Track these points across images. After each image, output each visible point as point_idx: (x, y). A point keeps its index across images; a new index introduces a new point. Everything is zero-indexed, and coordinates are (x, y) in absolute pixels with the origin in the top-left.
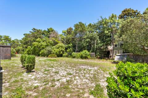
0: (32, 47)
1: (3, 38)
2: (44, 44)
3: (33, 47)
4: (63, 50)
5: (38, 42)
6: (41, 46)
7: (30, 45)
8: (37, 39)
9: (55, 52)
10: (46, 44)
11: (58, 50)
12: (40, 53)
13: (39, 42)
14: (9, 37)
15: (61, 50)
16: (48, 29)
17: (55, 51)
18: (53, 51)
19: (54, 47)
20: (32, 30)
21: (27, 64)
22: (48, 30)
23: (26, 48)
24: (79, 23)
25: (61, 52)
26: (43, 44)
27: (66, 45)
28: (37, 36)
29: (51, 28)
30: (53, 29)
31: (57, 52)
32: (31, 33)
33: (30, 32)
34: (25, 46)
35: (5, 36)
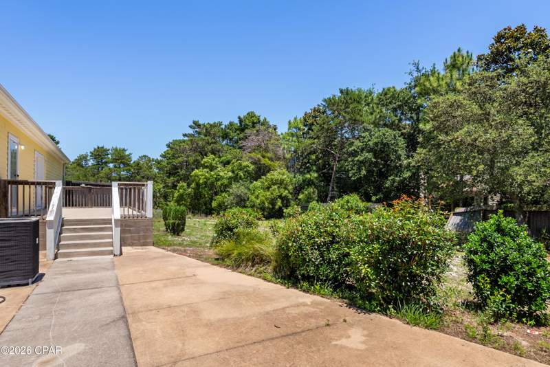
0: (189, 185)
1: (110, 156)
2: (225, 173)
3: (193, 185)
4: (285, 193)
5: (206, 167)
6: (217, 180)
7: (186, 178)
8: (206, 159)
9: (258, 201)
10: (230, 174)
11: (268, 193)
12: (214, 204)
13: (212, 168)
14: (127, 153)
15: (277, 193)
16: (239, 118)
17: (257, 197)
18: (253, 198)
19: (258, 183)
20: (190, 127)
21: (173, 221)
22: (241, 121)
23: (174, 187)
24: (341, 92)
25: (279, 203)
26: (222, 174)
27: (298, 175)
28: (203, 147)
29: (251, 115)
30: (257, 114)
31: (263, 203)
32: (186, 138)
33: (185, 135)
34: (170, 180)
35: (116, 150)
